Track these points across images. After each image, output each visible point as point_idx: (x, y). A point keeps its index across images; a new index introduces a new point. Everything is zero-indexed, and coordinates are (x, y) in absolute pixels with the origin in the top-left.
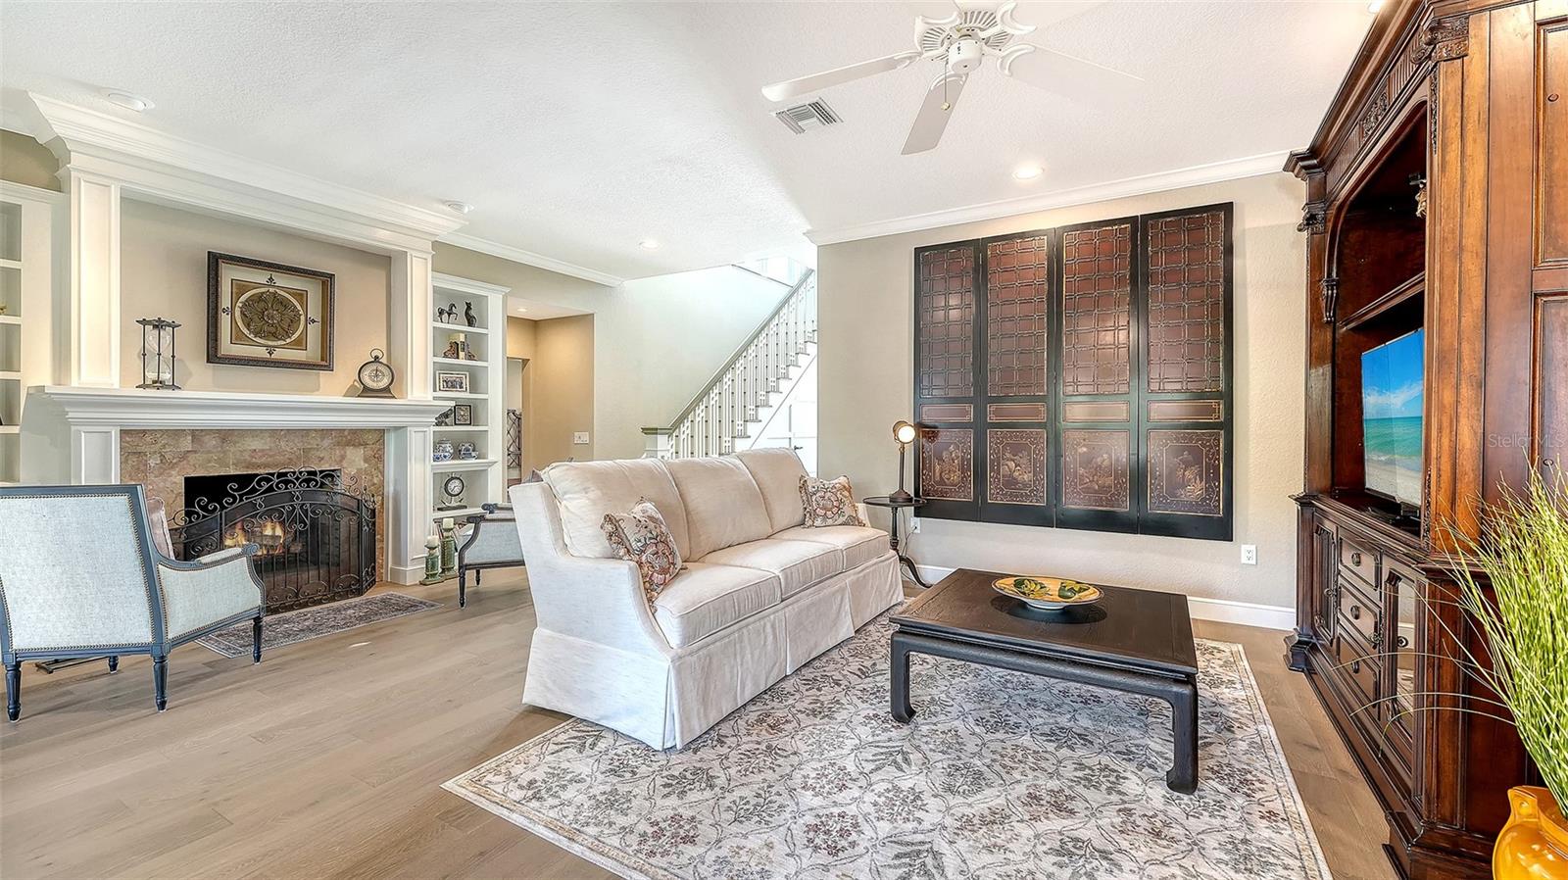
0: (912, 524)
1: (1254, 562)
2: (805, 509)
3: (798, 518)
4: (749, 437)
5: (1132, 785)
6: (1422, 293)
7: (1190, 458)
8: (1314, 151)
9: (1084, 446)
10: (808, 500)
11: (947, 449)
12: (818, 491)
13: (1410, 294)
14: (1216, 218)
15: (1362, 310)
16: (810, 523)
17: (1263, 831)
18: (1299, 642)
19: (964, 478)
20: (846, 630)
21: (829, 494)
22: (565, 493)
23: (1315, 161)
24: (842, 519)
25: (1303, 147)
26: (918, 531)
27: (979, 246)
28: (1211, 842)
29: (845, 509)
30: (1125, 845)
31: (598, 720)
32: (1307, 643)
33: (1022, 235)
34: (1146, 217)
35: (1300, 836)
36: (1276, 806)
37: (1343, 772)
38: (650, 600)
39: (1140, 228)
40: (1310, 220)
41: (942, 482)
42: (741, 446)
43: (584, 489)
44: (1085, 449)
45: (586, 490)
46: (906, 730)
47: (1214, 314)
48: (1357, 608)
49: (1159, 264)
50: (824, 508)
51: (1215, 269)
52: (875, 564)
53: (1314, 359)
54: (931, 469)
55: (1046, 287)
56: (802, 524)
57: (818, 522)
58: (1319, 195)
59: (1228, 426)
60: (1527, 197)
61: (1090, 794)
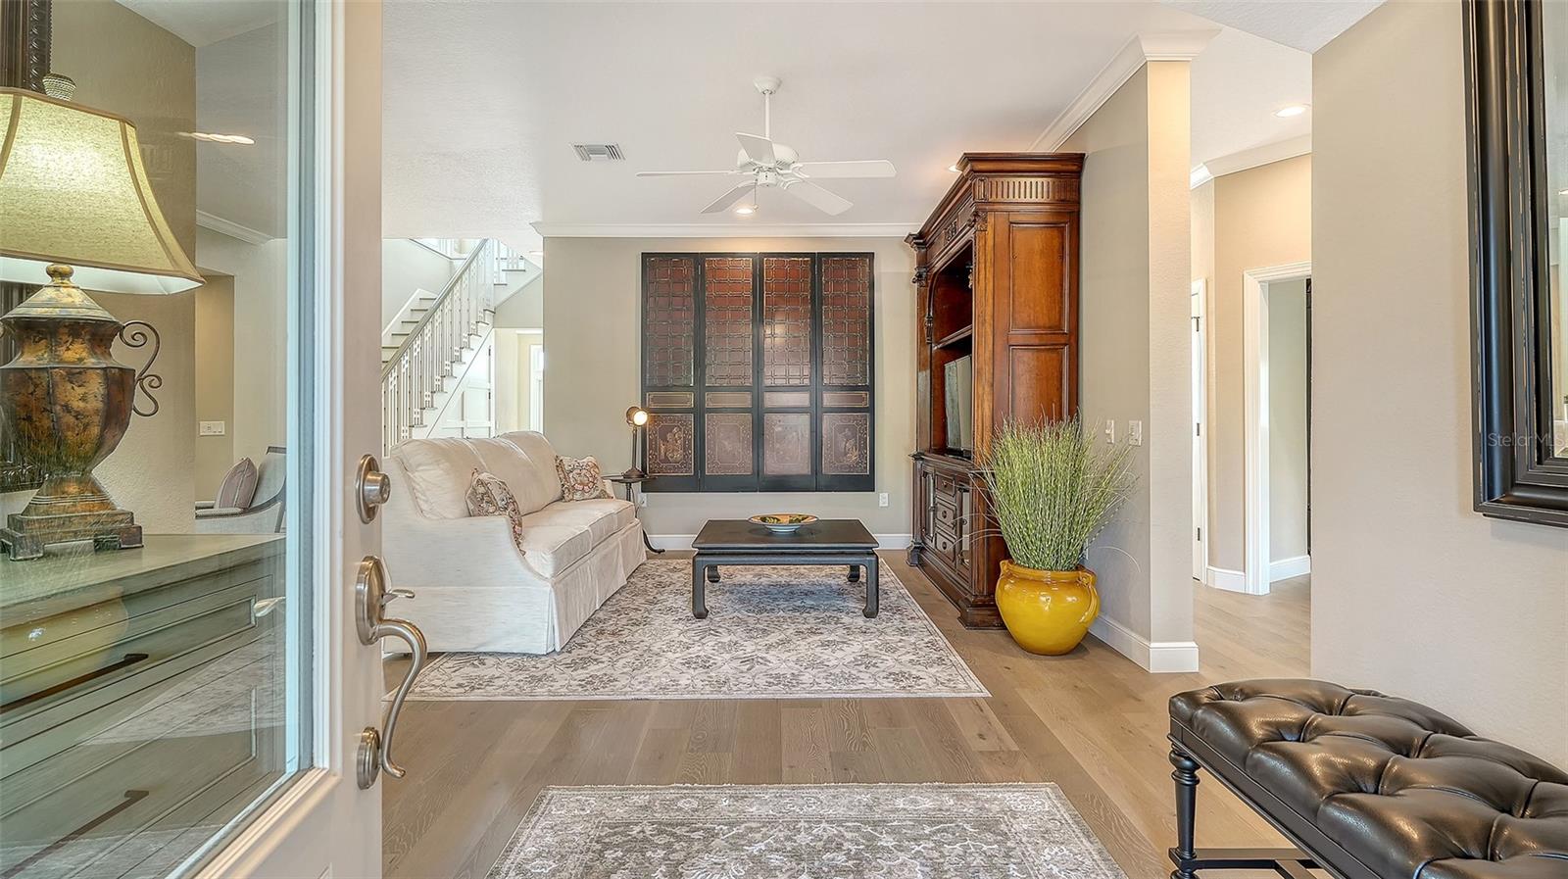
0: (639, 499)
1: (887, 505)
2: (563, 485)
3: (558, 494)
4: (426, 426)
5: (846, 620)
6: (971, 336)
7: (850, 434)
8: (921, 235)
9: (780, 426)
10: (565, 478)
11: (671, 432)
12: (574, 469)
13: (967, 334)
14: (864, 262)
15: (945, 339)
16: (571, 497)
17: (911, 623)
18: (915, 548)
19: (685, 456)
20: (622, 581)
21: (584, 471)
22: (419, 465)
23: (922, 240)
24: (597, 493)
25: (916, 232)
26: (644, 505)
27: (698, 259)
28: (888, 630)
29: (598, 484)
30: (852, 638)
31: (475, 648)
32: (918, 548)
33: (733, 255)
34: (821, 254)
35: (925, 622)
36: (914, 615)
37: (940, 601)
38: (518, 544)
39: (817, 259)
40: (920, 276)
41: (666, 460)
42: (418, 434)
43: (436, 461)
44: (780, 429)
45: (438, 462)
46: (705, 622)
47: (864, 329)
48: (944, 543)
49: (829, 291)
50: (581, 483)
51: (864, 298)
52: (629, 529)
53: (921, 367)
54: (656, 449)
55: (751, 299)
56: (562, 498)
57: (577, 496)
58: (924, 262)
59: (871, 410)
60: (1006, 301)
61: (827, 626)
